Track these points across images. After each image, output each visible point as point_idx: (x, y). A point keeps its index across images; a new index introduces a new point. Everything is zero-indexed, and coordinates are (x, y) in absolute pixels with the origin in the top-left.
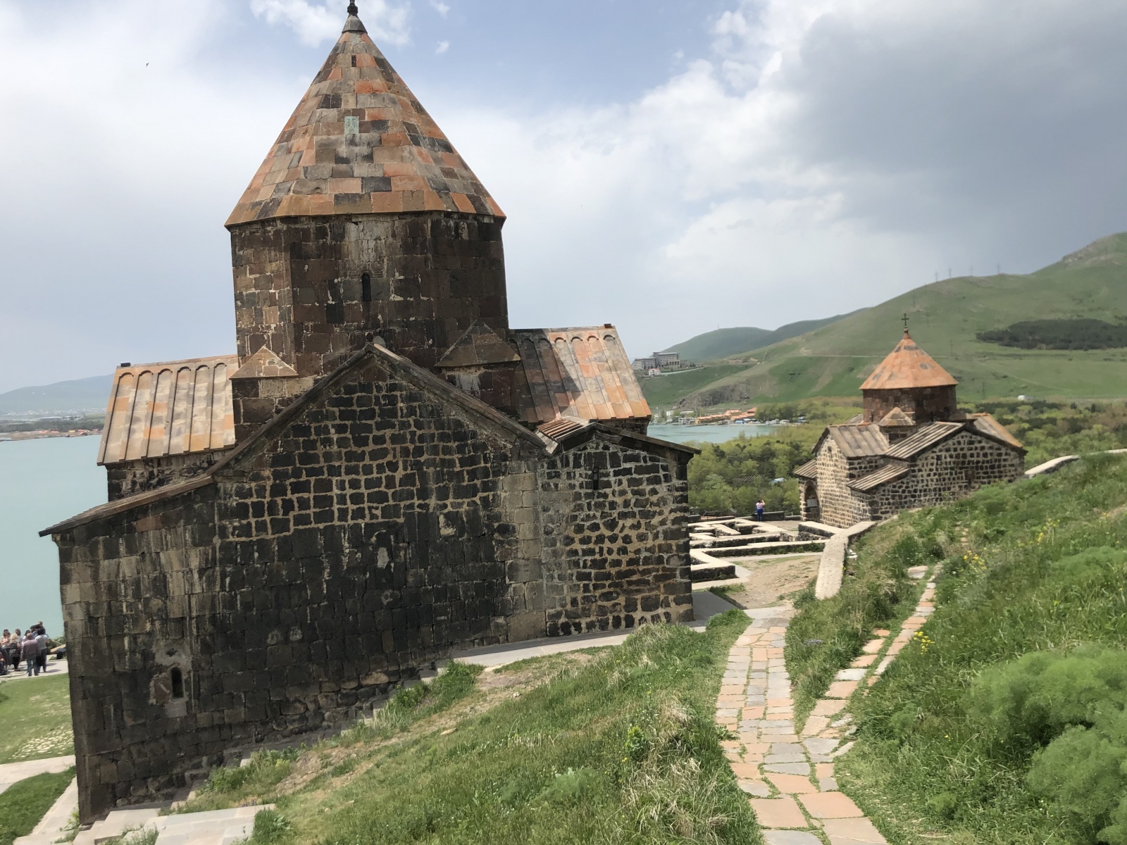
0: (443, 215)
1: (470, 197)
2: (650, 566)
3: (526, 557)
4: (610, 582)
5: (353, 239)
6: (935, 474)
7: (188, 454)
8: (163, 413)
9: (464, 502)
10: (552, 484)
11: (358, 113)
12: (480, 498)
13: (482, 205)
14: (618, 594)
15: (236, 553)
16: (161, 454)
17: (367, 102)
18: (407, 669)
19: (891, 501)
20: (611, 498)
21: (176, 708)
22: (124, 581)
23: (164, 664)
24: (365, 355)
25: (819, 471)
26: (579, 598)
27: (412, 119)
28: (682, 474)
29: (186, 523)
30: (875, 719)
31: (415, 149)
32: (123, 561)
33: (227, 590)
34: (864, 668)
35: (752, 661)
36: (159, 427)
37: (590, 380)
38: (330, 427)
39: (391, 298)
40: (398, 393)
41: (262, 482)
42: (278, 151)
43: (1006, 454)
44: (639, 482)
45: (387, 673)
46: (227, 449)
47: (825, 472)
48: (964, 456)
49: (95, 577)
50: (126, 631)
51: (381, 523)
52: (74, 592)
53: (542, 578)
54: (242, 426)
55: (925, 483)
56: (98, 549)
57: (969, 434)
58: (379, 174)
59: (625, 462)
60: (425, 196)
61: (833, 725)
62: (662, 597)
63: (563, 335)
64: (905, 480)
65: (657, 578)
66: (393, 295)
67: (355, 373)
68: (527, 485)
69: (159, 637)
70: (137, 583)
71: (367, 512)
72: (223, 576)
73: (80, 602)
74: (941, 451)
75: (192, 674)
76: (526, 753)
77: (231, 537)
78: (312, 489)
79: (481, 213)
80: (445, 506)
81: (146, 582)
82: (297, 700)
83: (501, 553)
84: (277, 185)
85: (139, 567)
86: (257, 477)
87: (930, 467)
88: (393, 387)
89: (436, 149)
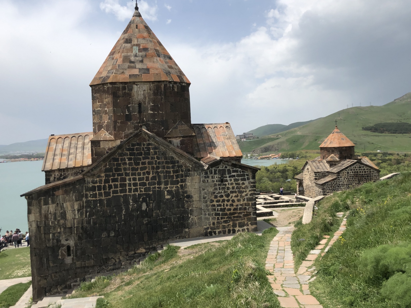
0: (168, 82)
1: (178, 76)
2: (242, 211)
3: (196, 207)
4: (227, 216)
5: (135, 91)
6: (346, 179)
7: (74, 168)
8: (65, 153)
9: (174, 186)
10: (206, 180)
11: (138, 45)
12: (180, 185)
13: (182, 79)
14: (230, 221)
15: (91, 204)
16: (65, 168)
17: (141, 41)
18: (152, 247)
19: (330, 188)
20: (227, 186)
21: (68, 260)
22: (50, 213)
23: (64, 244)
24: (139, 132)
25: (304, 177)
26: (215, 222)
27: (157, 48)
28: (254, 177)
29: (74, 193)
30: (324, 268)
31: (158, 58)
32: (50, 206)
33: (88, 217)
34: (320, 249)
35: (279, 247)
36: (64, 158)
37: (220, 143)
38: (126, 158)
39: (149, 112)
40: (151, 147)
41: (101, 178)
42: (109, 58)
43: (373, 172)
44: (238, 180)
45: (145, 249)
46: (89, 166)
47: (306, 177)
48: (357, 172)
49: (40, 212)
50: (51, 231)
51: (144, 194)
52: (32, 217)
53: (202, 214)
54: (94, 157)
55: (343, 182)
56: (41, 202)
57: (359, 164)
58: (145, 67)
59: (233, 172)
60: (162, 75)
61: (309, 270)
62: (246, 223)
63: (211, 126)
64: (335, 181)
65: (244, 216)
66: (150, 111)
67: (136, 139)
68: (197, 180)
69: (62, 234)
70: (55, 214)
71: (139, 189)
72: (86, 212)
73: (34, 221)
74: (349, 170)
75: (74, 248)
76: (196, 279)
77: (89, 198)
78: (119, 181)
79: (182, 82)
80: (167, 188)
81: (58, 214)
82: (112, 258)
83: (187, 205)
84: (109, 71)
85: (56, 208)
86: (99, 176)
87: (345, 176)
88: (149, 144)
89: (166, 58)
